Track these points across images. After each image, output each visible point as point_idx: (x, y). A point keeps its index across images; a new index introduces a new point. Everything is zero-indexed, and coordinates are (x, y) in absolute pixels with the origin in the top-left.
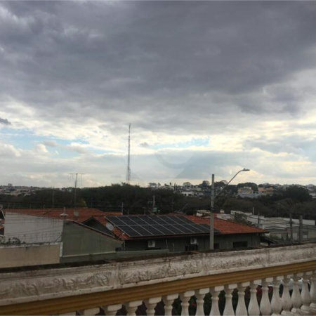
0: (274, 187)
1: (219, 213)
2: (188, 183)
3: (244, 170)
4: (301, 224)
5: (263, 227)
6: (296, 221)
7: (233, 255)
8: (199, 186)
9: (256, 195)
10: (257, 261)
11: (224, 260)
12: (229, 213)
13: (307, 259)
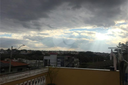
0: (32, 51)
1: (13, 59)
2: (2, 49)
3: (23, 45)
4: (39, 62)
5: (28, 63)
6: (38, 61)
7: (17, 74)
8: (6, 50)
9: (26, 53)
10: (26, 75)
11: (14, 77)
12: (17, 59)
13: (41, 73)
